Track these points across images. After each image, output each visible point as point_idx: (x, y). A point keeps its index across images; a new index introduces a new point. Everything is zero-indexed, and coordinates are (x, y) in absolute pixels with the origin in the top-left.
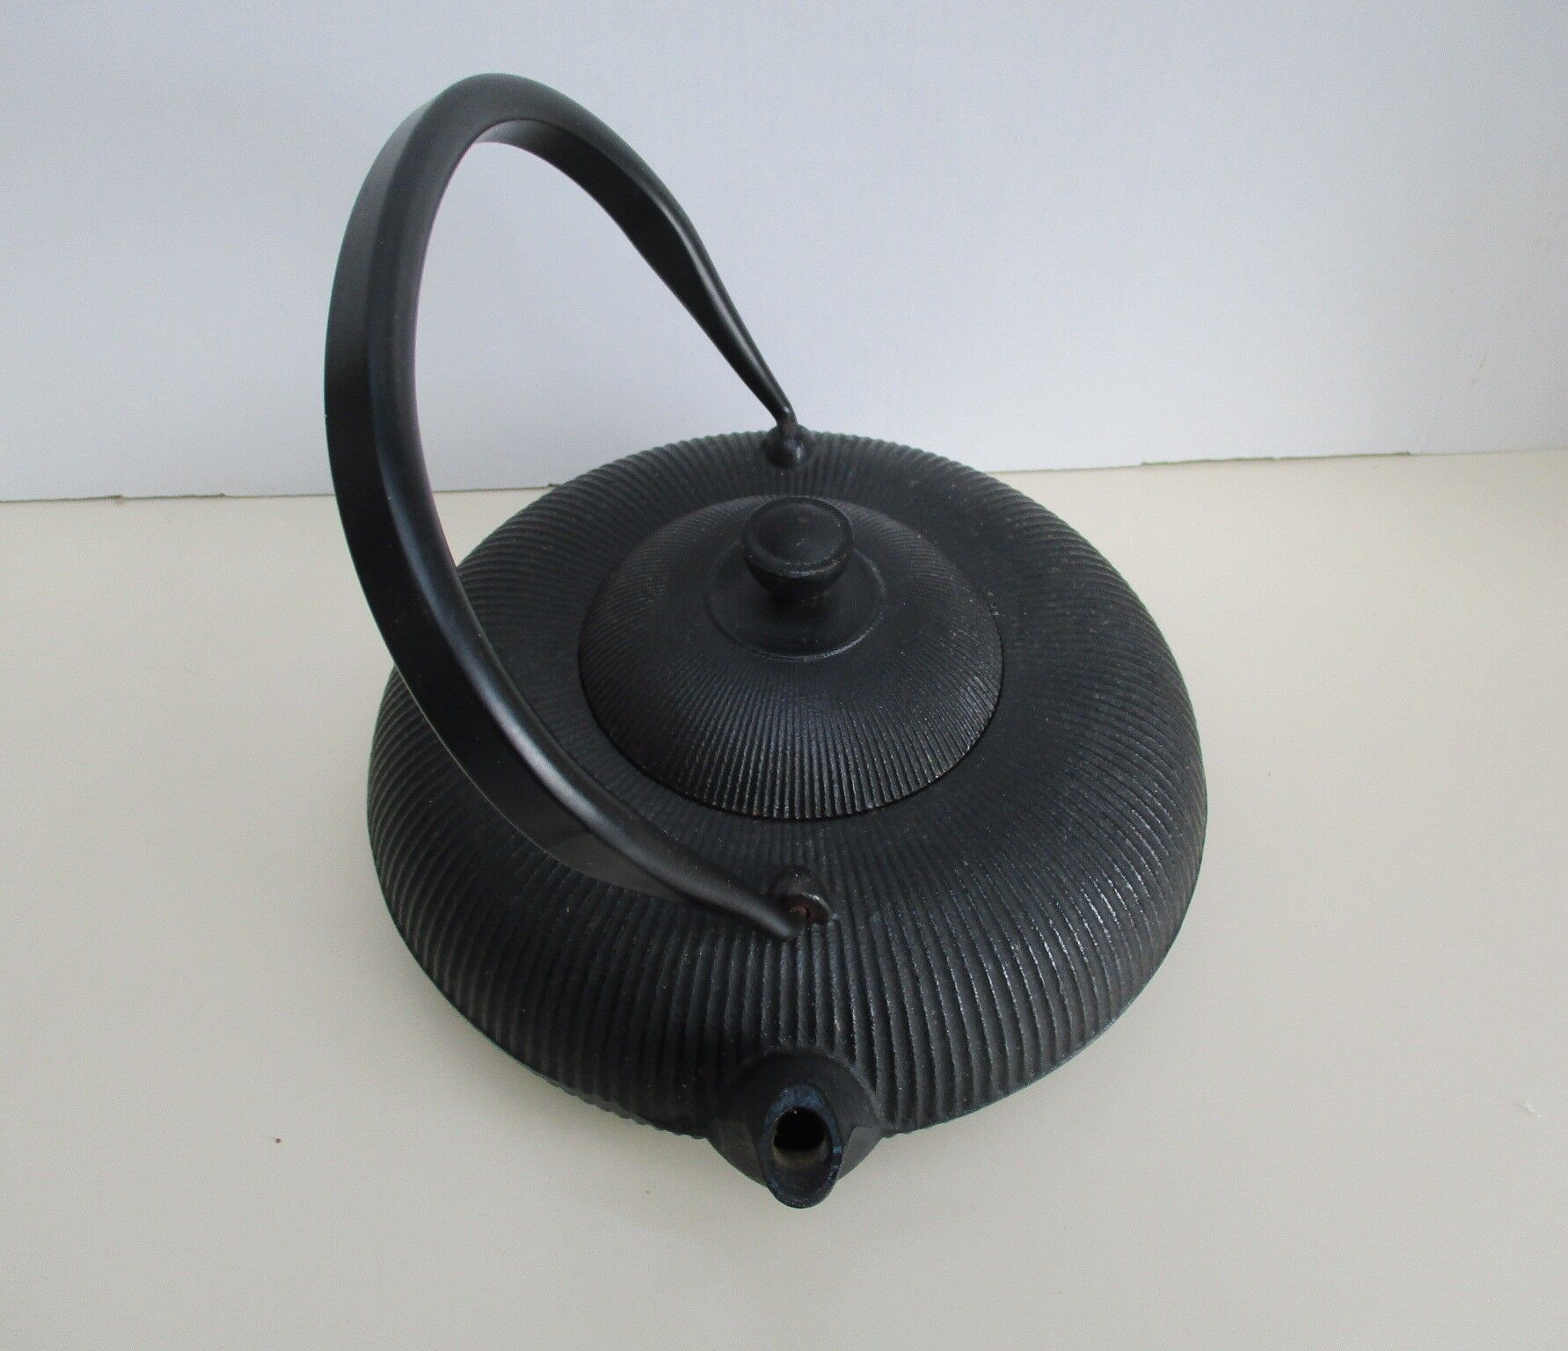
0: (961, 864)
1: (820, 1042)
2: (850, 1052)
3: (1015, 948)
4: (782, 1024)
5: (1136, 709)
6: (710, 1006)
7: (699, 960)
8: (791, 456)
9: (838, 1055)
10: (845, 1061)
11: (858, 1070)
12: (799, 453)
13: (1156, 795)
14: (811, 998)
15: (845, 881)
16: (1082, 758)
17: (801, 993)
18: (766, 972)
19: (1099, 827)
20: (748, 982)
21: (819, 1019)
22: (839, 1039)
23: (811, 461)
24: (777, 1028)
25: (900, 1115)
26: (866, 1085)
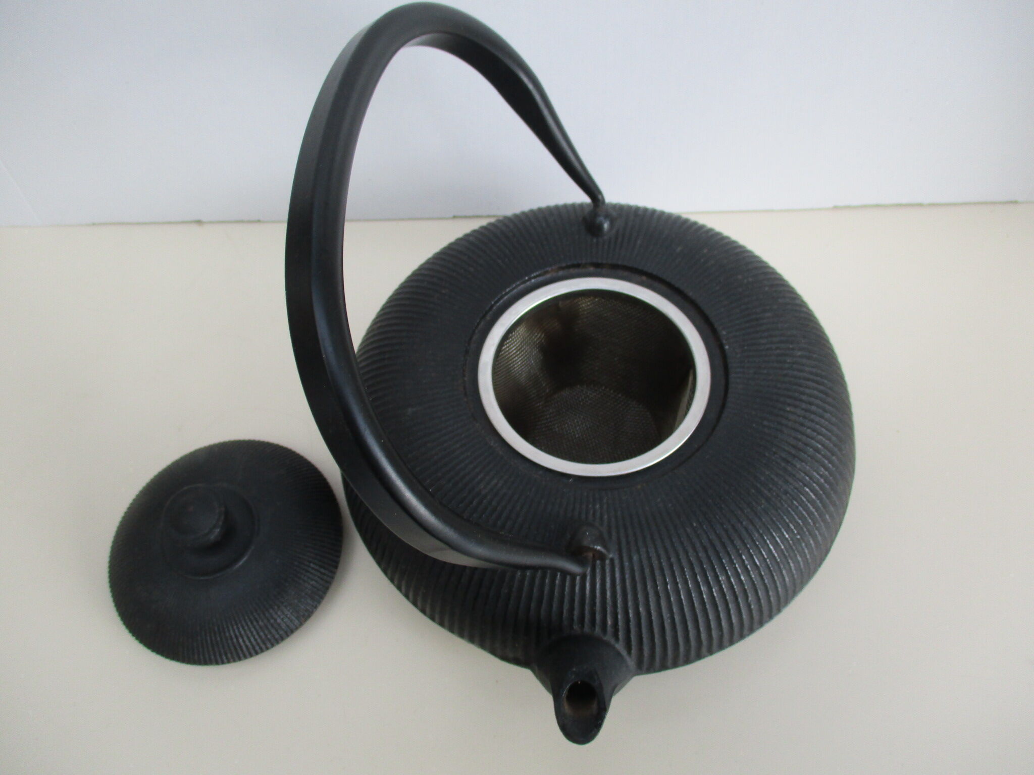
0: (692, 525)
1: (598, 629)
2: (616, 635)
3: (722, 578)
4: (575, 618)
5: (812, 416)
6: (533, 605)
7: (527, 578)
8: (600, 227)
9: (608, 638)
10: (612, 641)
11: (620, 647)
12: (606, 226)
13: (821, 476)
14: (593, 603)
15: (618, 533)
16: (775, 453)
17: (587, 601)
18: (567, 589)
19: (782, 499)
20: (556, 593)
21: (598, 617)
22: (609, 629)
23: (614, 231)
24: (572, 620)
25: (645, 665)
26: (624, 653)
